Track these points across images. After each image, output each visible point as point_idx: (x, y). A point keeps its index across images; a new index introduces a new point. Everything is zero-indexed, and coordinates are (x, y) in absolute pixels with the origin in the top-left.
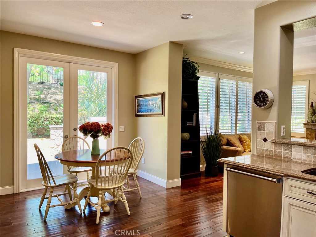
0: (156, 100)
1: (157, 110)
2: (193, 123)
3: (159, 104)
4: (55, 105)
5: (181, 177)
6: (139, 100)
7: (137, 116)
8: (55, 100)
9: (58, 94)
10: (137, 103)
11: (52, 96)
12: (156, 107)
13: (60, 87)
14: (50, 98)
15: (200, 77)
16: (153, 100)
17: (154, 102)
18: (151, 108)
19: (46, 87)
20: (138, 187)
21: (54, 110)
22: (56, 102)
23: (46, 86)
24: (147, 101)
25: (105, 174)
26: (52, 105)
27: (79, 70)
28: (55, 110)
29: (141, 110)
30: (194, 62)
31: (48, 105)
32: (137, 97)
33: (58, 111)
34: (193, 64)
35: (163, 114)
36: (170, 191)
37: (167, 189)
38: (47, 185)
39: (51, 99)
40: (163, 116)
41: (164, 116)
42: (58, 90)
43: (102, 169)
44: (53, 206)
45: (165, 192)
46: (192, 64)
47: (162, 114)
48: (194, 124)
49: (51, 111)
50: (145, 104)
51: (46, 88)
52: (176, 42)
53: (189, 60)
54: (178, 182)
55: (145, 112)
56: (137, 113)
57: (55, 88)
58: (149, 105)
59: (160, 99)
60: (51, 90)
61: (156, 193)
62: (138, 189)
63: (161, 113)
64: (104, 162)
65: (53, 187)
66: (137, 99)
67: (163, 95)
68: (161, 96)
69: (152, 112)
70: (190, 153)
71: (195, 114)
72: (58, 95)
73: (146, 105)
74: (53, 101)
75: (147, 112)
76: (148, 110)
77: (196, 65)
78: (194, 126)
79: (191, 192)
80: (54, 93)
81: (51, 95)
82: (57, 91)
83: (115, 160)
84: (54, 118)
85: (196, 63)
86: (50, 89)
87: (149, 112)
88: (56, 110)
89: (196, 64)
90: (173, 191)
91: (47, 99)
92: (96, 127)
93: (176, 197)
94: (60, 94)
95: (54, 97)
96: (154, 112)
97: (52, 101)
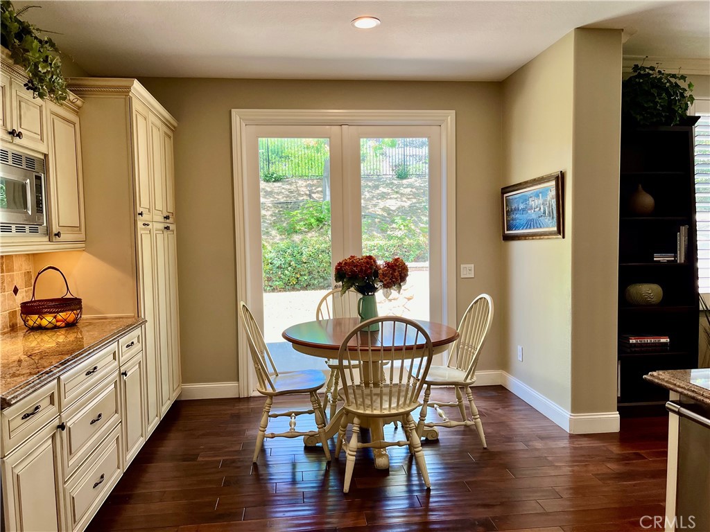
0: (544, 192)
1: (547, 220)
2: (675, 257)
3: (552, 206)
4: (383, 218)
5: (619, 409)
6: (510, 197)
7: (508, 238)
8: (384, 209)
9: (392, 196)
10: (507, 206)
11: (380, 201)
12: (545, 213)
13: (396, 182)
14: (375, 206)
15: (699, 117)
16: (539, 196)
17: (541, 201)
18: (534, 216)
19: (370, 184)
20: (475, 419)
21: (379, 230)
22: (386, 215)
23: (370, 182)
24: (525, 200)
25: (391, 379)
26: (376, 220)
27: (362, 140)
28: (382, 230)
29: (514, 223)
30: (674, 76)
31: (369, 221)
32: (505, 190)
33: (388, 232)
34: (673, 80)
35: (561, 230)
36: (576, 443)
37: (573, 437)
38: (264, 391)
39: (377, 209)
40: (561, 236)
41: (564, 237)
42: (391, 188)
43: (394, 365)
44: (271, 436)
45: (565, 443)
46: (669, 81)
47: (559, 232)
48: (681, 258)
49: (375, 233)
50: (521, 206)
51: (370, 187)
52: (597, 27)
53: (660, 72)
54: (610, 421)
55: (523, 229)
56: (506, 232)
57: (387, 185)
58: (531, 209)
59: (553, 193)
60: (378, 189)
61: (530, 443)
62: (476, 425)
63: (555, 229)
64: (391, 350)
65: (271, 396)
66: (505, 195)
67: (560, 179)
68: (553, 183)
69: (537, 227)
70: (665, 344)
71: (684, 229)
72: (391, 198)
73: (523, 210)
74: (380, 212)
75: (526, 228)
76: (529, 224)
77: (682, 84)
78: (680, 264)
79: (639, 456)
80: (383, 196)
81: (377, 199)
82: (390, 191)
83: (404, 349)
84: (375, 248)
85: (683, 78)
86: (376, 187)
87: (530, 228)
88: (384, 231)
89: (682, 81)
90: (585, 443)
91: (369, 209)
92: (364, 268)
93: (587, 461)
94: (396, 197)
95: (382, 204)
96: (541, 227)
97: (377, 213)
